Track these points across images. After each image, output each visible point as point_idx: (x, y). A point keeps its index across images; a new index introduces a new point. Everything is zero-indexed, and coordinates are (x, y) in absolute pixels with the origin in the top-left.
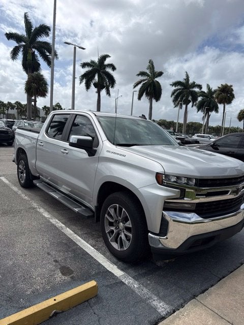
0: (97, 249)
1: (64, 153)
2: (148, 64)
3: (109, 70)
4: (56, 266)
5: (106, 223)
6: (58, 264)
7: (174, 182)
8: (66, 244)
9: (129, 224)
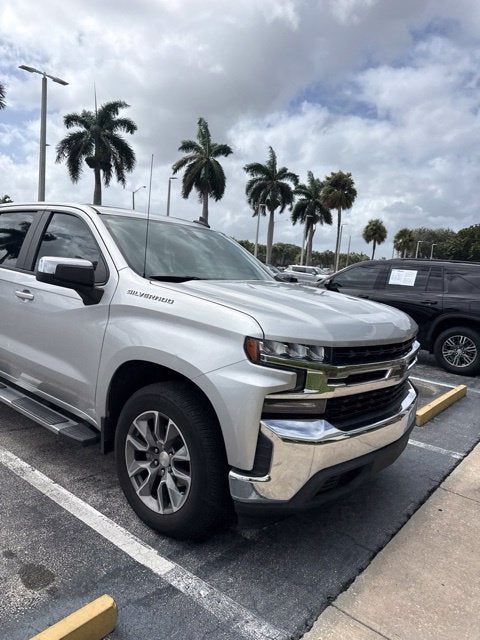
0: (109, 515)
1: (23, 299)
2: (197, 128)
3: (121, 133)
4: (9, 566)
5: (128, 455)
6: (14, 560)
7: (282, 355)
8: (34, 509)
9: (183, 454)
